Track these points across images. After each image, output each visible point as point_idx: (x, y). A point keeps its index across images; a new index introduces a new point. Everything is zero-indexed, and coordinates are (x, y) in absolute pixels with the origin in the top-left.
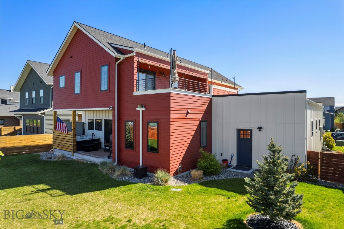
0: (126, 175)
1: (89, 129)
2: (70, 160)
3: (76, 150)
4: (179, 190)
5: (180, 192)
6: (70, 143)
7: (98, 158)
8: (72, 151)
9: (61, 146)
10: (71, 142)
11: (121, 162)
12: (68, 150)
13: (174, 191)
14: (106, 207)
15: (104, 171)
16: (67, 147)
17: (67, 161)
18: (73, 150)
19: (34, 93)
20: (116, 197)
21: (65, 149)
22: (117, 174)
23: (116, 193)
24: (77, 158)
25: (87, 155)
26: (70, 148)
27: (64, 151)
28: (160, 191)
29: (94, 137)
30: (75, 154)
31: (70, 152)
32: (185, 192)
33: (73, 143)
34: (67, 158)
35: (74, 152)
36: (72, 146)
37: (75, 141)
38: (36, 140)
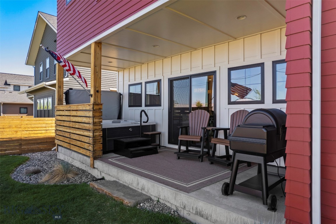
1: (130, 106)
3: (101, 153)
6: (86, 133)
8: (91, 155)
9: (68, 141)
10: (88, 130)
16: (78, 143)
18: (94, 151)
19: (48, 61)
21: (76, 149)
24: (103, 175)
26: (86, 146)
27: (73, 153)
30: (98, 164)
31: (85, 157)
33: (94, 131)
35: (95, 158)
36: (91, 140)
37: (97, 127)
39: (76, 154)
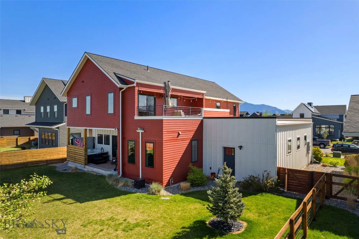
0: (128, 186)
1: (98, 143)
2: (82, 171)
3: (87, 163)
4: (168, 198)
5: (168, 200)
7: (106, 170)
8: (84, 164)
9: (74, 159)
10: (83, 156)
11: (124, 175)
12: (80, 163)
13: (163, 200)
14: (110, 211)
15: (110, 182)
16: (79, 160)
17: (80, 173)
18: (85, 162)
19: (48, 108)
20: (118, 204)
21: (78, 162)
22: (121, 184)
23: (118, 201)
24: (88, 170)
25: (96, 168)
26: (82, 161)
27: (76, 163)
28: (153, 199)
29: (103, 151)
30: (86, 167)
31: (82, 165)
32: (172, 200)
33: (85, 156)
34: (79, 170)
36: (84, 159)
38: (52, 152)
39: (78, 164)
